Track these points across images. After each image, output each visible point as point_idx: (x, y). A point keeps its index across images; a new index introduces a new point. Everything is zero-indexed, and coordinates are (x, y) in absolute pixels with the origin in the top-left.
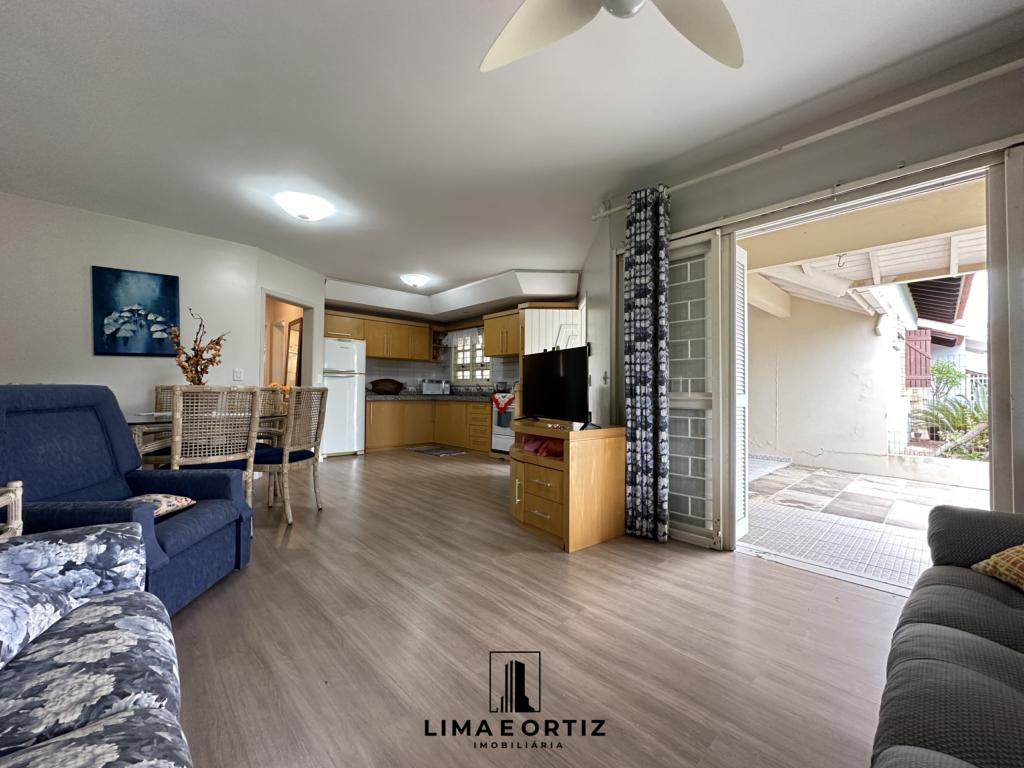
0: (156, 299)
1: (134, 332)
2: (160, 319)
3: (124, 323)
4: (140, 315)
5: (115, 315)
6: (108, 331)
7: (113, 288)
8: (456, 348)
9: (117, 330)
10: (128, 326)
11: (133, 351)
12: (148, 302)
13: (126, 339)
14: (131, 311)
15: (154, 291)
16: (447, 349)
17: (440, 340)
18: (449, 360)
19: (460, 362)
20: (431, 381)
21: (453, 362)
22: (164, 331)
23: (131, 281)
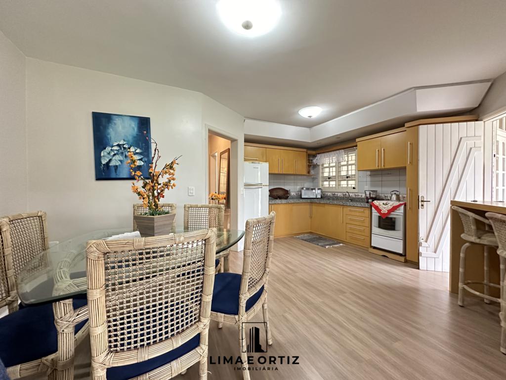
0: (135, 135)
1: (121, 161)
2: (138, 151)
3: (115, 155)
4: (124, 148)
5: (108, 149)
6: (104, 162)
7: (106, 128)
8: (323, 165)
9: (110, 160)
10: (117, 157)
11: (122, 176)
12: (130, 138)
13: (116, 167)
14: (119, 145)
15: (134, 129)
16: (316, 166)
17: (312, 160)
18: (318, 173)
19: (326, 175)
20: (308, 189)
21: (321, 175)
22: (141, 160)
23: (118, 122)
